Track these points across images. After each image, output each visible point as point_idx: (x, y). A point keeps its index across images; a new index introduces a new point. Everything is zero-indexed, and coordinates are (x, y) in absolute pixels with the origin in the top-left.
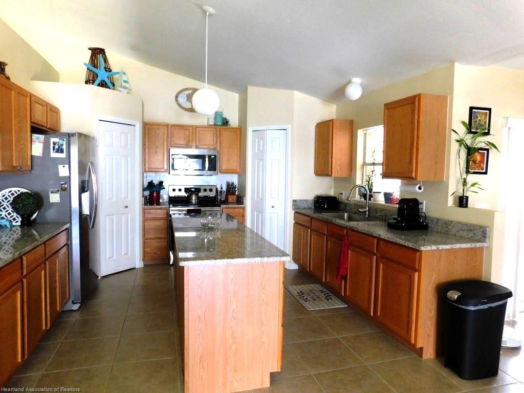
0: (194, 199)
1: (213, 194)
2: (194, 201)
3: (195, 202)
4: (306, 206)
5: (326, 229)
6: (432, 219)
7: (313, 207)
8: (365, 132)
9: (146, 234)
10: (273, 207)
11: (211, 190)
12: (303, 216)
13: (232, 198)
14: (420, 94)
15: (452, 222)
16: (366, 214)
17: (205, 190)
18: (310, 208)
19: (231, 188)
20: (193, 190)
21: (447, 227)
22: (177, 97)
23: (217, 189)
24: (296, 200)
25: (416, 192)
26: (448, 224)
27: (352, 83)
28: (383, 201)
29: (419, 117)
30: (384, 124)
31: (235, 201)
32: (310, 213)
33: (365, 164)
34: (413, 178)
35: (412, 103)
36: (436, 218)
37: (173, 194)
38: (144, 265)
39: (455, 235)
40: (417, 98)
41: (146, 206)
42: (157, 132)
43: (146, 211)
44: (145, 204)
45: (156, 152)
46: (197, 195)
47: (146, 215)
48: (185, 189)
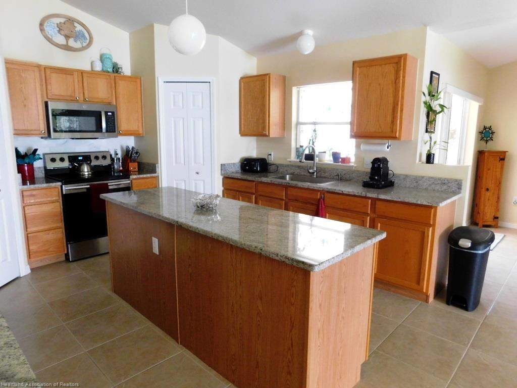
0: (86, 170)
1: (107, 162)
2: (86, 173)
3: (88, 175)
4: (234, 171)
5: (284, 194)
6: (399, 176)
7: (240, 171)
8: (298, 89)
9: (28, 226)
10: (197, 173)
11: (104, 157)
12: (242, 182)
13: (133, 166)
14: (406, 54)
15: (423, 177)
16: (314, 175)
17: (97, 158)
18: (237, 172)
19: (128, 155)
20: (80, 158)
21: (417, 182)
22: (41, 24)
23: (111, 156)
24: (224, 165)
25: (383, 150)
26: (417, 179)
27: (304, 34)
28: (330, 161)
29: (404, 77)
30: (353, 79)
31: (137, 169)
32: (239, 176)
33: (298, 124)
34: (397, 138)
35: (397, 63)
36: (404, 175)
37: (51, 166)
38: (32, 269)
39: (426, 189)
40: (403, 58)
41: (25, 187)
43: (25, 193)
44: (24, 183)
45: (25, 106)
46: (89, 164)
47: (25, 199)
48: (69, 157)
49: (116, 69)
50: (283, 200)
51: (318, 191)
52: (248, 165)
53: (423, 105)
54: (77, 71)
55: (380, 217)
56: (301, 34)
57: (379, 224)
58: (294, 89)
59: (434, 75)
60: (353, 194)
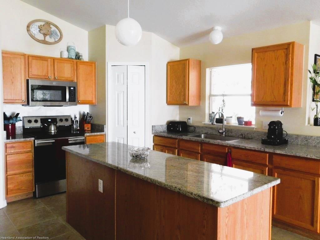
0: (53, 129)
1: (68, 124)
2: (53, 132)
3: (54, 132)
4: (162, 131)
5: (200, 149)
6: (291, 136)
7: (166, 131)
8: (211, 70)
9: (8, 170)
10: (134, 132)
11: (67, 120)
13: (87, 127)
14: (294, 42)
15: (312, 137)
16: (223, 135)
17: (61, 120)
18: (164, 132)
19: (84, 119)
20: (50, 120)
21: (307, 141)
22: (28, 27)
23: (71, 119)
24: (155, 126)
25: (278, 115)
26: (307, 139)
27: (215, 30)
28: (236, 124)
29: (293, 59)
30: (253, 62)
31: (90, 129)
32: (165, 134)
33: (210, 95)
34: (288, 105)
35: (287, 49)
36: (296, 135)
37: (28, 126)
38: (8, 203)
39: (315, 146)
40: (291, 45)
41: (8, 141)
42: (13, 61)
43: (8, 146)
44: (8, 138)
45: (13, 83)
46: (55, 125)
47: (7, 149)
48: (41, 119)
49: (78, 57)
50: (199, 153)
51: (226, 146)
52: (172, 126)
53: (309, 80)
54: (51, 58)
55: (277, 167)
56: (212, 30)
57: (276, 174)
58: (208, 70)
59: (317, 57)
60: (253, 149)
